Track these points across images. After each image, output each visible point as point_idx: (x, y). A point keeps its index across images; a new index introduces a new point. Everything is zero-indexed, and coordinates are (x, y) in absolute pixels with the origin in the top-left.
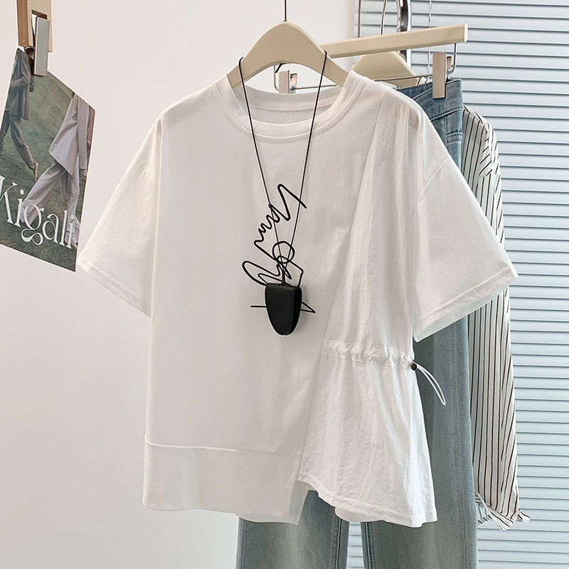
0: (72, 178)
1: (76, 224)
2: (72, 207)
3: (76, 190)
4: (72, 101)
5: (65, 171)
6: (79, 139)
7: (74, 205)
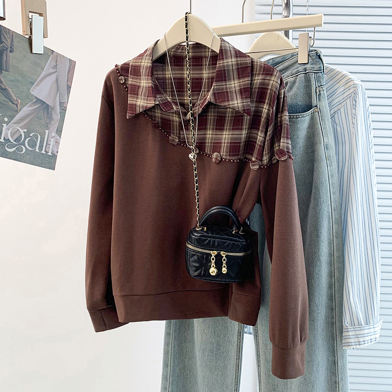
0: (53, 109)
2: (52, 128)
3: (57, 117)
4: (51, 56)
5: (46, 104)
6: (59, 82)
7: (54, 126)
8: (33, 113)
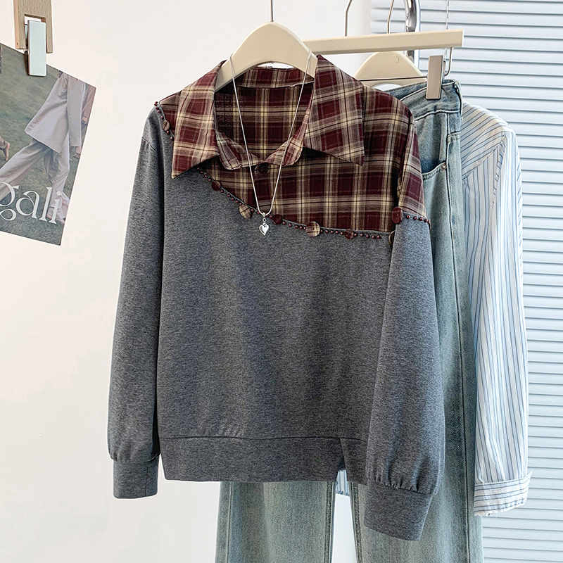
0: (59, 156)
1: (64, 200)
2: (58, 184)
3: (64, 167)
4: (59, 80)
5: (48, 150)
6: (69, 117)
7: (61, 182)
8: (29, 162)
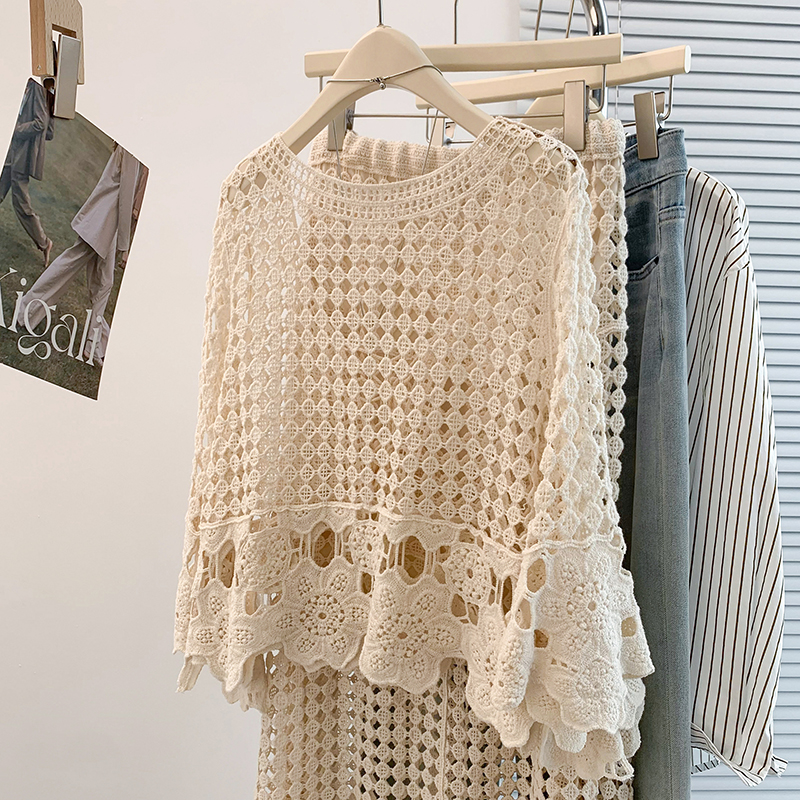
0: (104, 263)
1: (104, 330)
2: (99, 305)
3: (108, 281)
4: (113, 154)
5: (93, 254)
6: (120, 208)
7: (102, 301)
8: (71, 270)
